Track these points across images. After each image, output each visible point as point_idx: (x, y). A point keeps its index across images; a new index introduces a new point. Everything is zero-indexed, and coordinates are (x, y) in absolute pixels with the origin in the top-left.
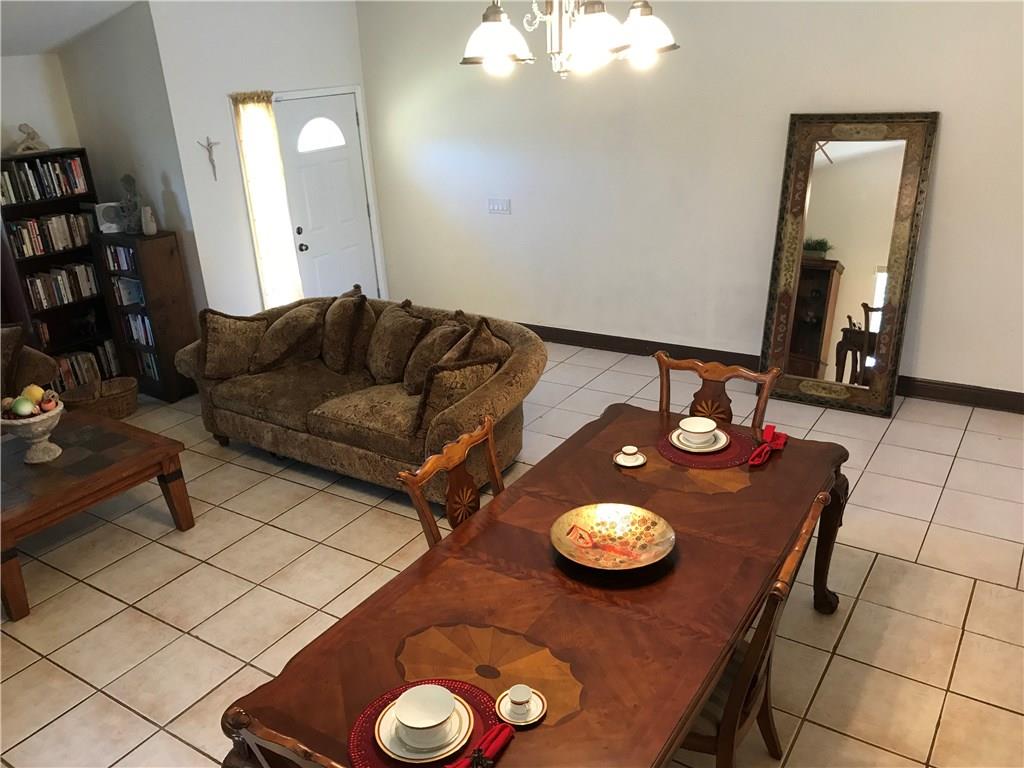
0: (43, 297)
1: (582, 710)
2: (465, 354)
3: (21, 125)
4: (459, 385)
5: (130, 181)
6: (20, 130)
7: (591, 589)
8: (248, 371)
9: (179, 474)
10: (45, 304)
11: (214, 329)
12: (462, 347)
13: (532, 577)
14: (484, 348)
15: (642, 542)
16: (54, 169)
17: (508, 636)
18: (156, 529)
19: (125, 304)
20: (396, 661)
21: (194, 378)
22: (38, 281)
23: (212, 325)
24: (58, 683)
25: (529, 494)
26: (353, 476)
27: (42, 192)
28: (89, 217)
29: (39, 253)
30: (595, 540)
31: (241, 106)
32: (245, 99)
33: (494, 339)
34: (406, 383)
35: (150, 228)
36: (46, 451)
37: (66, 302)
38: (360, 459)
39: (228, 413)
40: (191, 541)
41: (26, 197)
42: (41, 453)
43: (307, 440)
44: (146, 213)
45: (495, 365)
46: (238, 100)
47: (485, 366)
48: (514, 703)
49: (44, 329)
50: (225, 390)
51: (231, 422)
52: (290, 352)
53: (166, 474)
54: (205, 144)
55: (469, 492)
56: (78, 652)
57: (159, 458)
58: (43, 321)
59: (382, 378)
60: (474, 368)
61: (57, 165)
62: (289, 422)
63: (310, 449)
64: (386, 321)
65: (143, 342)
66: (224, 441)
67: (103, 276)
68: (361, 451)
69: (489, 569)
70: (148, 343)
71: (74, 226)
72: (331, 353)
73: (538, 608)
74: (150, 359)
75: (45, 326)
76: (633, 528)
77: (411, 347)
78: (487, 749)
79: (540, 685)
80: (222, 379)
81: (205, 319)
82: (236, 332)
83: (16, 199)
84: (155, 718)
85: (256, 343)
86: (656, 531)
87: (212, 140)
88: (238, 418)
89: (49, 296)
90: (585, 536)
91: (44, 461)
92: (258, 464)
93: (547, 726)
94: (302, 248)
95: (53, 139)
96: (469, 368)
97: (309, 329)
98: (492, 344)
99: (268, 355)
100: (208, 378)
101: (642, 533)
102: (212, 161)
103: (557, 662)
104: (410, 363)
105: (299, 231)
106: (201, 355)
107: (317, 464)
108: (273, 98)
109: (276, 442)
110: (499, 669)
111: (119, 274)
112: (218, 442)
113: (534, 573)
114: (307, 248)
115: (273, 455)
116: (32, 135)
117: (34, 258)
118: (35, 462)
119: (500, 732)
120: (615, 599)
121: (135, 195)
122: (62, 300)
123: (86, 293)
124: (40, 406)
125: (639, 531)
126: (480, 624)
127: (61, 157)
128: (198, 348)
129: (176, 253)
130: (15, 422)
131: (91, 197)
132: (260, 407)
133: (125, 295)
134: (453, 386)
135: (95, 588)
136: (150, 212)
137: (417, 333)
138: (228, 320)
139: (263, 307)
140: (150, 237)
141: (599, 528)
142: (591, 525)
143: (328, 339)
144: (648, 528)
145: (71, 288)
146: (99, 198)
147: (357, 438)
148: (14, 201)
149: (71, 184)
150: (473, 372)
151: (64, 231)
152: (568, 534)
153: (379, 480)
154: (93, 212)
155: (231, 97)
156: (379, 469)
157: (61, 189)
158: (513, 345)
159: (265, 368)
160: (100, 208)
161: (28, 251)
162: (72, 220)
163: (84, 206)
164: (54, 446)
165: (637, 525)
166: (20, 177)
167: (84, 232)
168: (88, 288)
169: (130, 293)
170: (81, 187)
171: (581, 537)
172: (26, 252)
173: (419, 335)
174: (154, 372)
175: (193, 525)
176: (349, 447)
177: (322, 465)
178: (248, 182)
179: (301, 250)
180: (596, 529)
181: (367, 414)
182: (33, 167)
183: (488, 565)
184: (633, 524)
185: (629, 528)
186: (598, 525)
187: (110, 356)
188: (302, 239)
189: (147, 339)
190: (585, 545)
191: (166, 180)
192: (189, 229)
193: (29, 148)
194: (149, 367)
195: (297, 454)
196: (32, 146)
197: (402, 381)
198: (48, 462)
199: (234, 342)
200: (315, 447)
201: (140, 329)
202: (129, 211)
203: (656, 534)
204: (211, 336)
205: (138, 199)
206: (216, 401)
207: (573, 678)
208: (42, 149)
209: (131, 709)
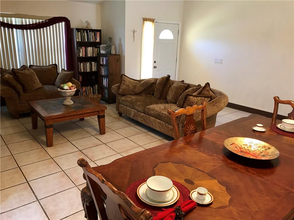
0: (82, 68)
1: (230, 206)
2: (200, 93)
3: (86, 21)
4: (195, 102)
5: (110, 39)
6: (86, 22)
7: (238, 165)
8: (131, 95)
9: (103, 116)
10: (82, 70)
11: (124, 80)
12: (199, 92)
13: (213, 156)
14: (206, 93)
15: (263, 154)
16: (92, 34)
17: (200, 172)
18: (94, 133)
19: (103, 74)
20: (153, 169)
21: (116, 94)
22: (82, 64)
23: (124, 79)
24: (53, 166)
25: (216, 132)
26: (155, 129)
27: (88, 40)
28: (98, 49)
29: (83, 56)
30: (242, 150)
31: (145, 21)
32: (146, 20)
33: (210, 91)
34: (177, 103)
35: (113, 52)
36: (69, 102)
37: (88, 71)
38: (158, 123)
39: (123, 105)
40: (103, 138)
41: (84, 40)
42: (67, 102)
43: (143, 116)
44: (113, 47)
45: (209, 99)
46: (145, 20)
47: (206, 98)
48: (199, 193)
49: (81, 78)
50: (123, 98)
51: (123, 108)
52: (144, 91)
53: (100, 115)
54: (133, 31)
55: (193, 126)
56: (61, 159)
57: (99, 110)
58: (81, 76)
59: (170, 102)
60: (202, 98)
61: (93, 33)
62: (139, 109)
63: (144, 119)
64: (175, 85)
65: (105, 86)
66: (120, 114)
67: (99, 66)
68: (159, 121)
69: (197, 150)
70: (106, 86)
71: (94, 51)
72: (156, 93)
73: (214, 166)
74: (106, 91)
75: (81, 77)
76: (259, 149)
77: (181, 93)
78: (183, 207)
79: (211, 191)
80: (123, 95)
81: (122, 77)
82: (130, 82)
83: (81, 40)
84: (75, 183)
85: (135, 87)
86: (270, 151)
87: (135, 30)
88: (125, 107)
89: (84, 69)
90: (238, 147)
91: (68, 104)
92: (128, 122)
93: (212, 208)
94: (155, 67)
95: (94, 27)
96: (200, 98)
97: (151, 84)
98: (209, 92)
99: (137, 90)
100: (119, 94)
101: (263, 151)
102: (134, 36)
103: (220, 185)
104: (180, 97)
105: (155, 62)
106: (119, 87)
107: (145, 124)
108: (155, 21)
109: (134, 116)
110: (194, 182)
111: (103, 65)
112: (119, 115)
113: (214, 155)
114: (156, 67)
115: (133, 120)
116: (88, 24)
117: (82, 57)
118: (65, 104)
119: (189, 204)
120: (249, 170)
121: (111, 43)
122: (87, 70)
123: (93, 70)
124: (70, 88)
125: (262, 150)
126: (189, 165)
127: (95, 31)
128: (118, 86)
129: (119, 61)
130: (62, 91)
131: (100, 43)
132: (132, 104)
133: (103, 72)
134: (194, 102)
135: (72, 144)
136: (114, 47)
137: (184, 89)
138: (128, 79)
139: (140, 78)
140: (113, 55)
141: (244, 146)
142: (241, 144)
143: (156, 88)
144: (266, 150)
145: (90, 68)
146: (102, 44)
147: (158, 116)
148: (80, 41)
149: (96, 39)
150: (201, 99)
151: (91, 52)
152: (231, 145)
153: (163, 131)
154: (99, 48)
155: (143, 18)
156: (164, 127)
157: (93, 40)
158: (217, 96)
159: (136, 94)
160: (101, 46)
161: (81, 55)
162: (94, 49)
163: (98, 46)
164: (71, 101)
165: (261, 148)
166: (83, 35)
167: (96, 52)
168: (94, 69)
169: (105, 72)
170: (98, 40)
171: (236, 147)
172: (80, 55)
173: (185, 89)
174: (107, 96)
175: (105, 134)
176: (155, 119)
177: (147, 124)
178: (143, 44)
179: (154, 68)
180: (243, 146)
181: (163, 109)
182: (87, 32)
183: (196, 149)
184: (259, 147)
185: (257, 148)
186: (244, 145)
187: (96, 89)
188: (155, 65)
189: (106, 85)
190: (237, 150)
191: (120, 40)
192: (124, 55)
193: (87, 27)
194: (106, 94)
195: (140, 120)
196: (88, 27)
197: (176, 104)
198: (69, 105)
199: (129, 85)
200: (145, 118)
201: (105, 82)
202: (109, 47)
203: (270, 152)
204: (123, 82)
205: (112, 44)
206: (120, 102)
207: (227, 193)
208: (90, 28)
209: (69, 178)
